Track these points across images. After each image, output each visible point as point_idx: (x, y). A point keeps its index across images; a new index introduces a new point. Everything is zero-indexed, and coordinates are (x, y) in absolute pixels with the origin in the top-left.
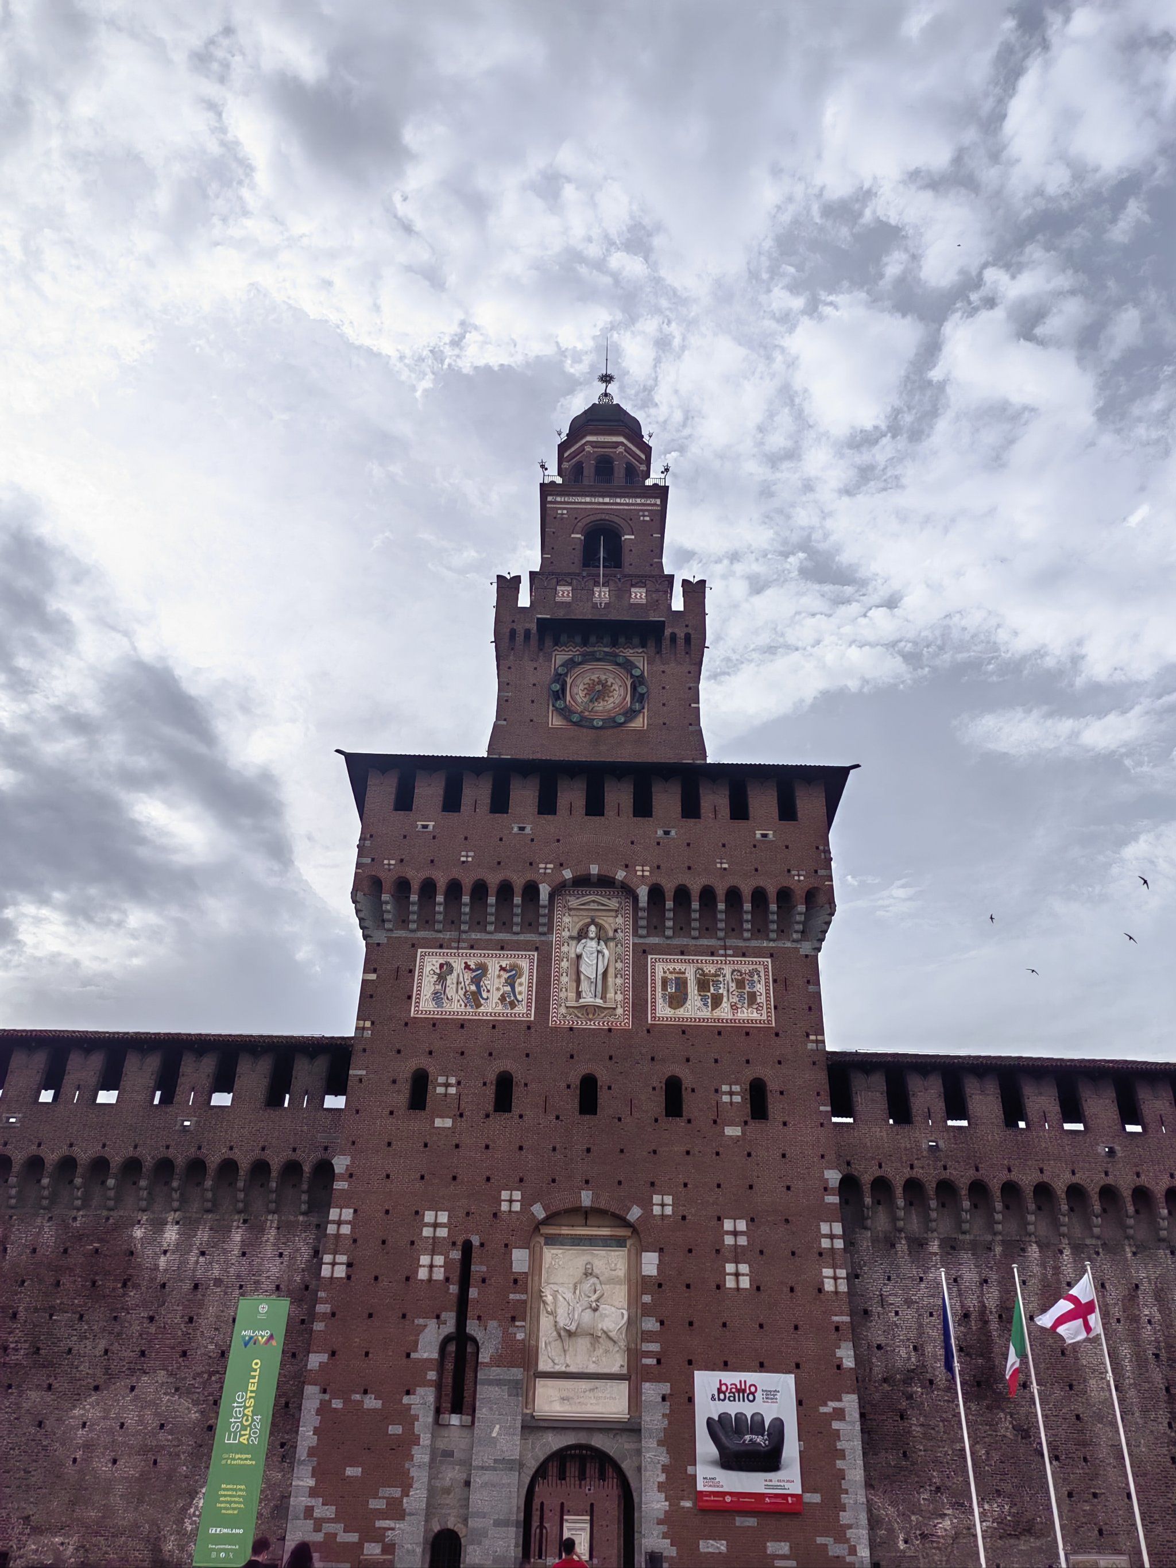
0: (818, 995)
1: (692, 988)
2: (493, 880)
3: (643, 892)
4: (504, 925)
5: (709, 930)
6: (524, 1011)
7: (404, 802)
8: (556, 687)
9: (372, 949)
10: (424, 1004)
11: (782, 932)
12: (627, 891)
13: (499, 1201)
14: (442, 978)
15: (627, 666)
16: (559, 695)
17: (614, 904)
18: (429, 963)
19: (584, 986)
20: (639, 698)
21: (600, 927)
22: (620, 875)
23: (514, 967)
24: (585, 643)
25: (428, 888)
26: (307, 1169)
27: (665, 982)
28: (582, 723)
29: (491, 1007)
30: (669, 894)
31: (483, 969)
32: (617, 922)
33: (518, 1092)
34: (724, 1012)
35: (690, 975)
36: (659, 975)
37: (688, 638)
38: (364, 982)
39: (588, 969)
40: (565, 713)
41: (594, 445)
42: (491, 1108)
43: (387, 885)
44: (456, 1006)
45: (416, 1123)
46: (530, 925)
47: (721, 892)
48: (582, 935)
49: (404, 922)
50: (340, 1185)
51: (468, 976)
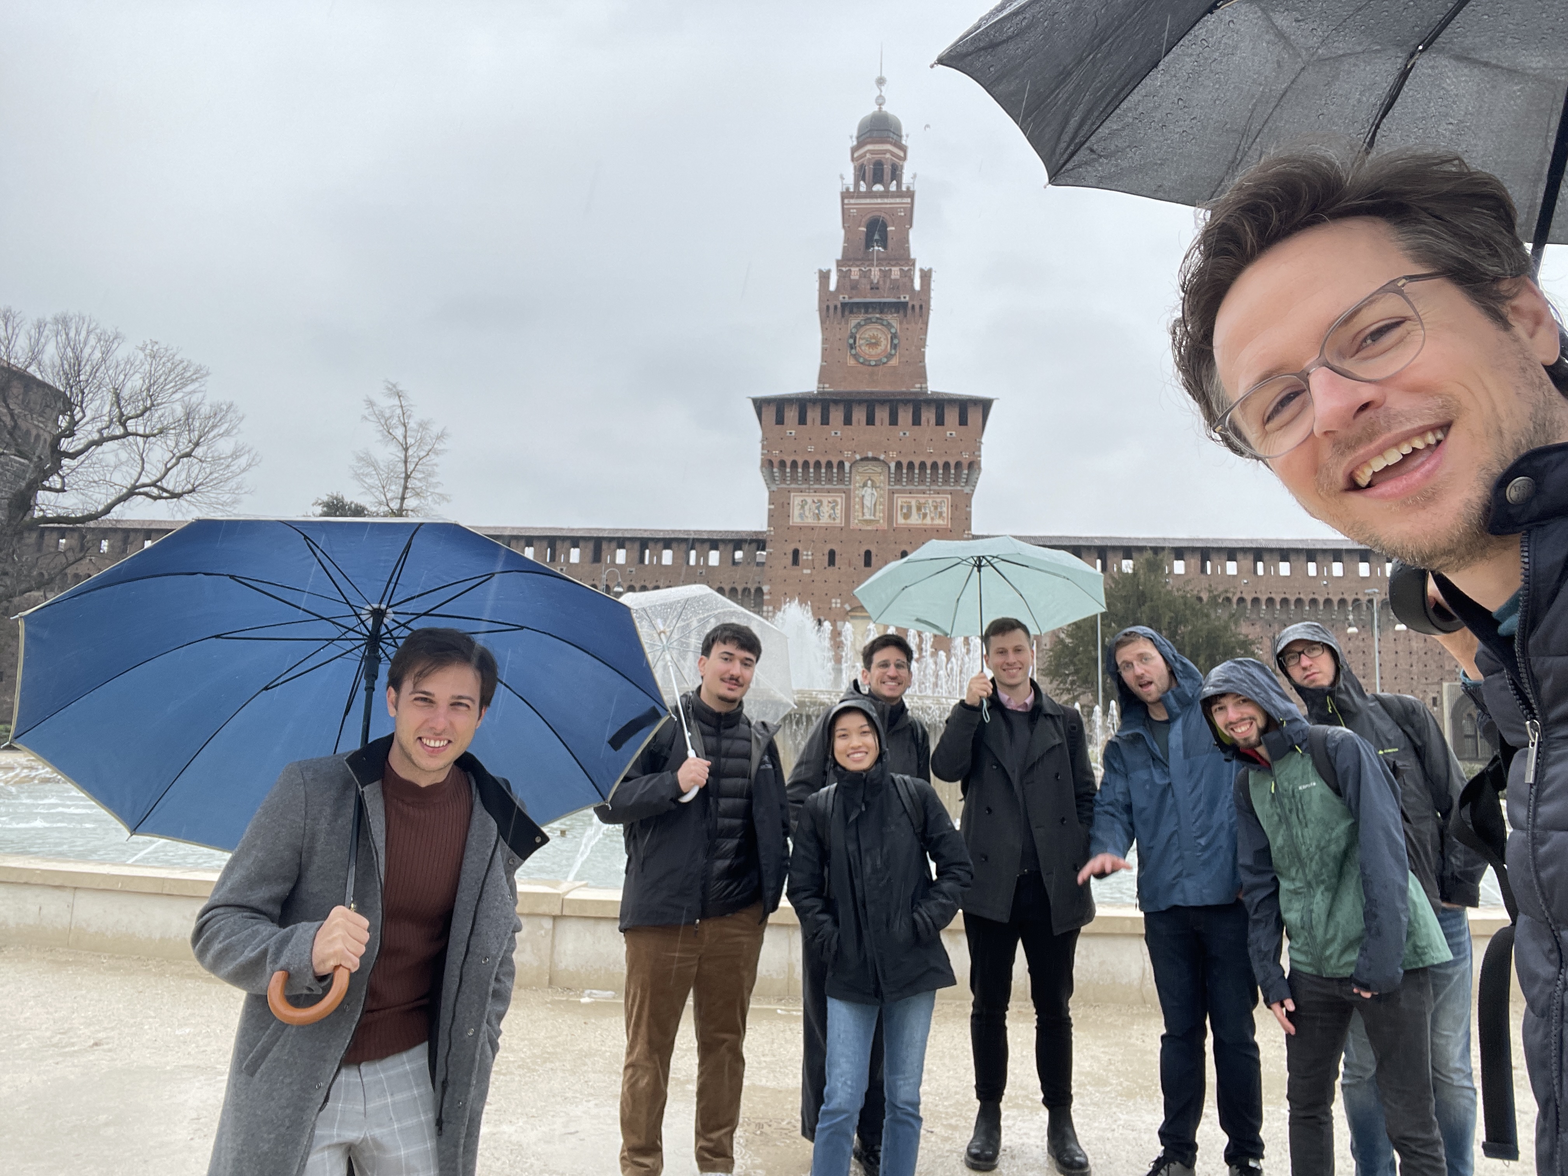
0: (970, 513)
1: (914, 510)
2: (823, 462)
3: (893, 465)
4: (830, 481)
5: (922, 481)
6: (839, 522)
7: (780, 421)
8: (851, 341)
9: (771, 493)
10: (796, 519)
11: (956, 481)
12: (885, 463)
13: (831, 603)
14: (803, 507)
15: (889, 326)
16: (852, 347)
17: (879, 470)
18: (796, 500)
19: (866, 510)
20: (894, 347)
21: (873, 481)
22: (882, 457)
23: (835, 501)
24: (866, 312)
25: (794, 464)
26: (753, 591)
27: (902, 507)
28: (866, 363)
29: (825, 520)
30: (905, 465)
31: (820, 501)
32: (881, 479)
33: (837, 558)
34: (928, 521)
35: (914, 503)
36: (900, 503)
37: (921, 307)
38: (770, 510)
39: (868, 502)
40: (856, 357)
41: (872, 152)
42: (826, 564)
43: (776, 464)
44: (810, 521)
45: (795, 572)
46: (841, 481)
47: (929, 465)
48: (865, 485)
49: (784, 480)
50: (766, 597)
51: (814, 506)
